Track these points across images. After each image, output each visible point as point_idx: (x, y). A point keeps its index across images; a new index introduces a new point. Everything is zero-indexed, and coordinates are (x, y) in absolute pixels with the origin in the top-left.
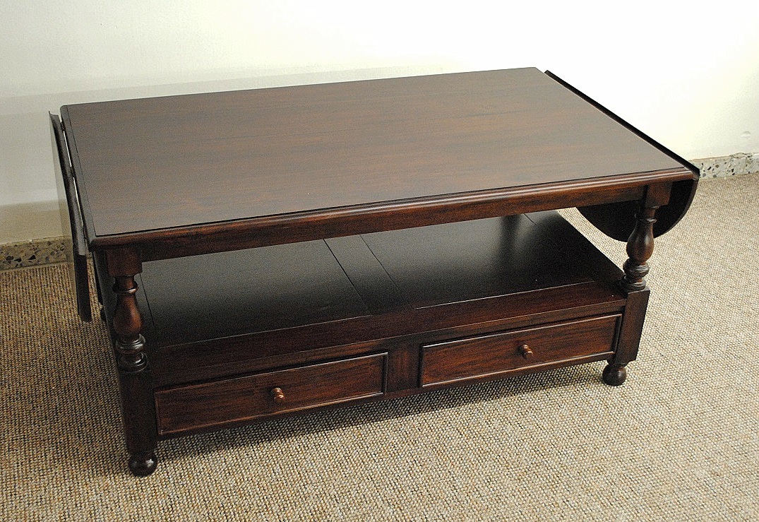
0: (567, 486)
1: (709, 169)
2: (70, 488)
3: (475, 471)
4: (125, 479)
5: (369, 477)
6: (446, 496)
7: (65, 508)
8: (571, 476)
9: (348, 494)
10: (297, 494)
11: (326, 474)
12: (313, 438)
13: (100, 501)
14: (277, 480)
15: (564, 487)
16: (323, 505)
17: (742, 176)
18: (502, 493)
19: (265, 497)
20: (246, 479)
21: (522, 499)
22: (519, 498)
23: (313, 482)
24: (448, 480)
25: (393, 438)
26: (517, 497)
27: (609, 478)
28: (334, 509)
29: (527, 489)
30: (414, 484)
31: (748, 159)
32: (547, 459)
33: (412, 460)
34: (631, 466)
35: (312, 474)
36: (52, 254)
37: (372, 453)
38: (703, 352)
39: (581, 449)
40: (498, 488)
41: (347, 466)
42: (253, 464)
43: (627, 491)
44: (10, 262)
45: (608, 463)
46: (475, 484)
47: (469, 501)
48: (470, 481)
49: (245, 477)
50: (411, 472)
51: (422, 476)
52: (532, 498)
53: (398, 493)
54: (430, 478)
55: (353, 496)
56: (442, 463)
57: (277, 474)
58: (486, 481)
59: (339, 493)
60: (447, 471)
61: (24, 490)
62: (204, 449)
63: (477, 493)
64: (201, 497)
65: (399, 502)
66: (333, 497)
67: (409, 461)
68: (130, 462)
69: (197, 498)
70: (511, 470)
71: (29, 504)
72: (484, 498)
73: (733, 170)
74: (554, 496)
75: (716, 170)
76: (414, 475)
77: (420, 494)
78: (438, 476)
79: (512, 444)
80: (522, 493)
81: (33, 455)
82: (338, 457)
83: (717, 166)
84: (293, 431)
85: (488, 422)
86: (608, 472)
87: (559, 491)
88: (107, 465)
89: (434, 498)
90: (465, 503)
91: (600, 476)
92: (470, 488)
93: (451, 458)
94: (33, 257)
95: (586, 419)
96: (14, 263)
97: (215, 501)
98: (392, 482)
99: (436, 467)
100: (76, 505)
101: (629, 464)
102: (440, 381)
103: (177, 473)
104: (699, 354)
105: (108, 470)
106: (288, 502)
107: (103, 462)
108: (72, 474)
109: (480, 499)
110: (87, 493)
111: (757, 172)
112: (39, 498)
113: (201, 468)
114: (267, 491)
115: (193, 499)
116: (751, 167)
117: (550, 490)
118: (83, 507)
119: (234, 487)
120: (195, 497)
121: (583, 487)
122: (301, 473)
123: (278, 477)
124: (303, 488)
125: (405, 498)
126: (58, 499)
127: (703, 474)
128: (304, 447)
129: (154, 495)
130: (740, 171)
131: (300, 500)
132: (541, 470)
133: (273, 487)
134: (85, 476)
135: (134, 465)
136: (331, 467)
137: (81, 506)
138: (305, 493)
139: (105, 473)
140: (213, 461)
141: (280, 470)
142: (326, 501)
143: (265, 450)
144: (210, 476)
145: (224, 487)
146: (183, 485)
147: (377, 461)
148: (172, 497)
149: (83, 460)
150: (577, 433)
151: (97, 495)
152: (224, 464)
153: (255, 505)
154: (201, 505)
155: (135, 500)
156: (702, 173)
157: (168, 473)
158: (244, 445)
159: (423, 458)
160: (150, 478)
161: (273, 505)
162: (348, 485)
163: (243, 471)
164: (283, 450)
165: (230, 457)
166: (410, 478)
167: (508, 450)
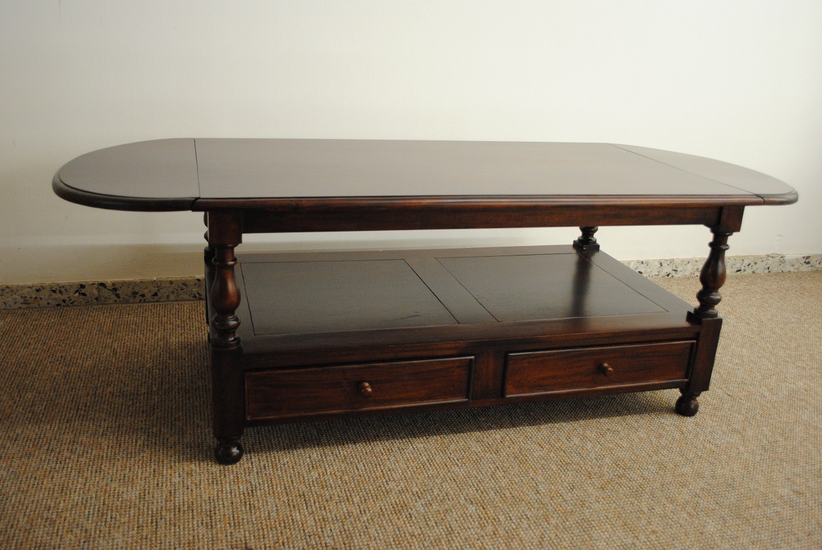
0: (651, 496)
1: (748, 265)
2: (154, 470)
3: (558, 479)
4: (209, 466)
5: (452, 479)
6: (529, 499)
7: (147, 486)
8: (654, 487)
9: (430, 491)
10: (379, 489)
11: (409, 473)
12: (397, 444)
14: (360, 476)
15: (648, 497)
16: (405, 499)
17: (777, 274)
18: (586, 500)
19: (347, 490)
20: (329, 473)
21: (607, 505)
22: (603, 503)
23: (396, 479)
24: (531, 485)
25: (476, 448)
26: (601, 503)
27: (692, 491)
28: (416, 504)
29: (611, 496)
30: (497, 486)
31: (782, 259)
32: (629, 472)
33: (495, 466)
34: (714, 482)
35: (395, 473)
36: (173, 292)
37: (455, 459)
38: (767, 394)
39: (662, 466)
40: (582, 494)
41: (430, 468)
42: (337, 461)
43: (712, 503)
44: (135, 297)
45: (689, 478)
46: (558, 490)
47: (553, 504)
48: (553, 487)
49: (328, 471)
50: (494, 476)
51: (504, 480)
52: (616, 504)
53: (481, 494)
54: (513, 482)
55: (436, 493)
56: (524, 471)
57: (360, 471)
58: (569, 488)
59: (421, 490)
60: (530, 478)
61: (109, 469)
62: (291, 445)
63: (561, 498)
64: (283, 486)
65: (481, 501)
66: (415, 493)
67: (491, 467)
68: (216, 452)
69: (279, 486)
70: (593, 480)
71: (111, 481)
72: (568, 502)
73: (769, 268)
74: (639, 504)
75: (755, 267)
76: (497, 479)
77: (503, 496)
78: (520, 481)
79: (593, 458)
80: (606, 499)
81: (125, 440)
82: (422, 460)
83: (755, 263)
84: (378, 436)
85: (569, 439)
86: (690, 486)
88: (197, 452)
89: (518, 500)
90: (549, 505)
91: (683, 490)
92: (553, 493)
94: (156, 294)
95: (663, 442)
96: (138, 298)
97: (296, 490)
98: (475, 484)
99: (519, 473)
100: (158, 484)
101: (711, 481)
102: (523, 393)
103: (262, 463)
104: (763, 396)
105: (195, 457)
106: (370, 495)
107: (191, 450)
108: (159, 458)
109: (564, 503)
110: (171, 475)
111: (789, 271)
112: (122, 476)
113: (285, 461)
114: (349, 484)
115: (275, 487)
116: (784, 267)
117: (634, 499)
118: (164, 487)
119: (316, 479)
120: (276, 485)
121: (667, 497)
122: (384, 471)
123: (361, 473)
124: (385, 483)
125: (488, 498)
126: (141, 478)
127: (785, 492)
128: (388, 450)
129: (236, 480)
130: (774, 269)
131: (382, 494)
132: (624, 481)
133: (356, 481)
134: (171, 461)
135: (220, 453)
136: (414, 468)
137: (162, 486)
138: (388, 488)
139: (191, 459)
140: (298, 456)
141: (363, 468)
142: (408, 496)
143: (349, 450)
144: (293, 468)
145: (306, 478)
146: (266, 474)
147: (460, 465)
148: (253, 483)
149: (171, 448)
150: (656, 452)
151: (179, 477)
152: (308, 459)
153: (336, 495)
154: (282, 493)
155: (217, 484)
156: (743, 268)
157: (252, 463)
158: (330, 445)
159: (505, 465)
160: (234, 466)
161: (354, 497)
162: (430, 483)
163: (327, 466)
164: (368, 451)
165: (315, 453)
166: (493, 481)
167: (590, 463)
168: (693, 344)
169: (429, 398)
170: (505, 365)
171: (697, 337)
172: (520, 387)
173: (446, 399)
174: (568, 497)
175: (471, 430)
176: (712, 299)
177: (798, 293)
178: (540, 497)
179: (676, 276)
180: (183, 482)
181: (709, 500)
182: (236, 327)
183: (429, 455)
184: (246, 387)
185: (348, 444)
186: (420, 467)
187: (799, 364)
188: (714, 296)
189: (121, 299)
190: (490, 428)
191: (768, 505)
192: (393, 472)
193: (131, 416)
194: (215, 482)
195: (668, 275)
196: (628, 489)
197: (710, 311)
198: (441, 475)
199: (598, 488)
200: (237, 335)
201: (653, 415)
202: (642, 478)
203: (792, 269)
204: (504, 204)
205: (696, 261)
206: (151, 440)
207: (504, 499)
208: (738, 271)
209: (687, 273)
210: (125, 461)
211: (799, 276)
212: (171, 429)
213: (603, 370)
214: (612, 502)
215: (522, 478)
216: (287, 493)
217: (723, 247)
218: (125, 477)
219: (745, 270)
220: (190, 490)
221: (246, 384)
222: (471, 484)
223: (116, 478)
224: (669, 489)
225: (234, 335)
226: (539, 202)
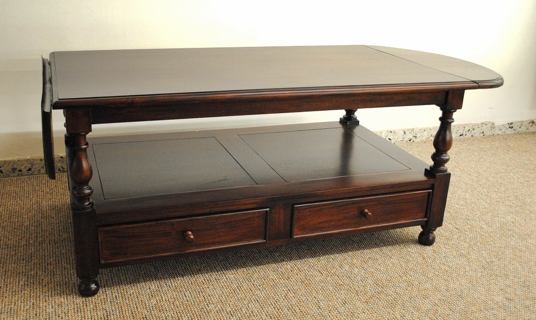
0: (403, 307)
1: (468, 131)
2: (33, 303)
3: (334, 297)
4: (75, 298)
5: (256, 300)
6: (313, 312)
7: (28, 316)
8: (405, 300)
9: (240, 310)
10: (202, 310)
11: (224, 297)
12: (214, 275)
13: (54, 312)
14: (188, 301)
15: (400, 307)
16: (222, 317)
17: (489, 136)
18: (355, 311)
19: (178, 312)
20: (164, 300)
21: (371, 315)
22: (368, 314)
23: (214, 302)
24: (314, 302)
25: (273, 275)
26: (366, 313)
27: (432, 302)
29: (373, 308)
30: (289, 304)
31: (492, 125)
32: (386, 290)
33: (287, 289)
34: (448, 294)
35: (213, 297)
36: (43, 168)
37: (258, 285)
39: (410, 284)
40: (352, 307)
41: (239, 293)
42: (170, 290)
43: (447, 310)
44: (14, 172)
45: (430, 292)
46: (334, 305)
47: (331, 316)
48: (330, 303)
49: (164, 298)
50: (287, 297)
51: (295, 299)
52: (377, 314)
53: (277, 310)
54: (301, 301)
55: (244, 312)
56: (309, 292)
57: (187, 297)
58: (342, 303)
59: (233, 309)
60: (313, 297)
62: (135, 280)
63: (337, 311)
64: (130, 311)
65: (278, 316)
66: (229, 312)
67: (285, 290)
68: (79, 287)
69: (127, 312)
70: (360, 296)
73: (483, 133)
74: (394, 313)
75: (473, 132)
76: (289, 299)
77: (294, 311)
78: (306, 300)
79: (359, 280)
80: (370, 311)
81: (10, 282)
82: (233, 287)
83: (474, 129)
84: (200, 270)
85: (341, 266)
86: (431, 298)
87: (397, 310)
88: (64, 289)
90: (328, 317)
91: (426, 301)
92: (331, 307)
93: (316, 288)
94: (30, 169)
95: (410, 265)
96: (17, 173)
97: (140, 314)
98: (273, 303)
99: (305, 294)
100: (36, 314)
101: (446, 293)
102: (307, 234)
103: (114, 295)
104: (482, 228)
105: (63, 292)
106: (195, 315)
107: (60, 287)
108: (36, 294)
109: (339, 314)
110: (46, 307)
111: (498, 134)
112: (9, 309)
113: (131, 292)
114: (179, 308)
115: (124, 312)
116: (494, 131)
117: (390, 309)
118: (41, 316)
119: (155, 304)
120: (125, 311)
121: (414, 307)
122: (205, 296)
123: (188, 299)
124: (206, 306)
125: (283, 313)
126: (23, 310)
127: (499, 299)
128: (208, 280)
129: (95, 309)
130: (487, 133)
131: (204, 314)
132: (382, 296)
133: (184, 305)
134: (45, 296)
135: (82, 288)
136: (228, 293)
137: (40, 315)
138: (208, 309)
139: (60, 294)
140: (141, 288)
141: (189, 295)
142: (223, 315)
143: (179, 282)
144: (137, 297)
145: (147, 305)
146: (117, 303)
147: (261, 290)
148: (108, 310)
149: (45, 286)
150: (405, 273)
151: (52, 308)
152: (148, 290)
153: (170, 317)
154: (130, 316)
155: (81, 312)
156: (464, 133)
157: (107, 295)
158: (164, 279)
159: (295, 288)
160: (93, 298)
161: (183, 317)
162: (240, 304)
163: (163, 295)
164: (193, 282)
165: (153, 285)
166: (286, 301)
167: (357, 284)
168: (430, 192)
169: (237, 241)
170: (292, 214)
171: (432, 187)
172: (304, 229)
173: (249, 241)
174: (342, 310)
175: (269, 263)
176: (442, 159)
177: (505, 151)
178: (321, 311)
179: (416, 141)
180: (55, 311)
181: (445, 308)
182: (90, 194)
183: (238, 283)
184: (100, 239)
185: (178, 277)
186: (232, 292)
187: (507, 203)
188: (444, 157)
189: (4, 174)
190: (283, 260)
191: (488, 309)
192: (212, 297)
193: (14, 263)
194: (79, 311)
195: (410, 140)
196: (386, 302)
197: (442, 168)
198: (248, 297)
199: (363, 302)
200: (91, 200)
201: (402, 246)
202: (395, 294)
203: (500, 133)
204: (287, 95)
205: (430, 129)
206: (30, 281)
207: (295, 313)
208: (461, 135)
209: (424, 138)
210: (11, 298)
211: (505, 137)
212: (45, 271)
213: (365, 215)
214: (374, 312)
215: (308, 297)
216: (133, 317)
217: (450, 121)
218: (11, 310)
219: (466, 135)
220: (60, 317)
221: (99, 237)
222: (270, 304)
223: (5, 311)
224: (415, 301)
225: (89, 200)
226: (313, 92)
